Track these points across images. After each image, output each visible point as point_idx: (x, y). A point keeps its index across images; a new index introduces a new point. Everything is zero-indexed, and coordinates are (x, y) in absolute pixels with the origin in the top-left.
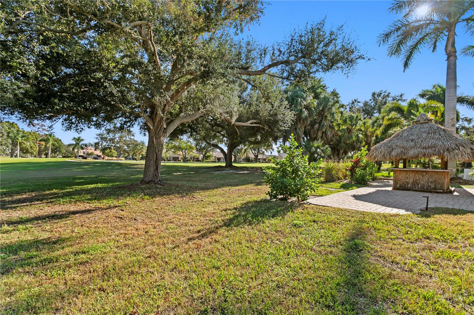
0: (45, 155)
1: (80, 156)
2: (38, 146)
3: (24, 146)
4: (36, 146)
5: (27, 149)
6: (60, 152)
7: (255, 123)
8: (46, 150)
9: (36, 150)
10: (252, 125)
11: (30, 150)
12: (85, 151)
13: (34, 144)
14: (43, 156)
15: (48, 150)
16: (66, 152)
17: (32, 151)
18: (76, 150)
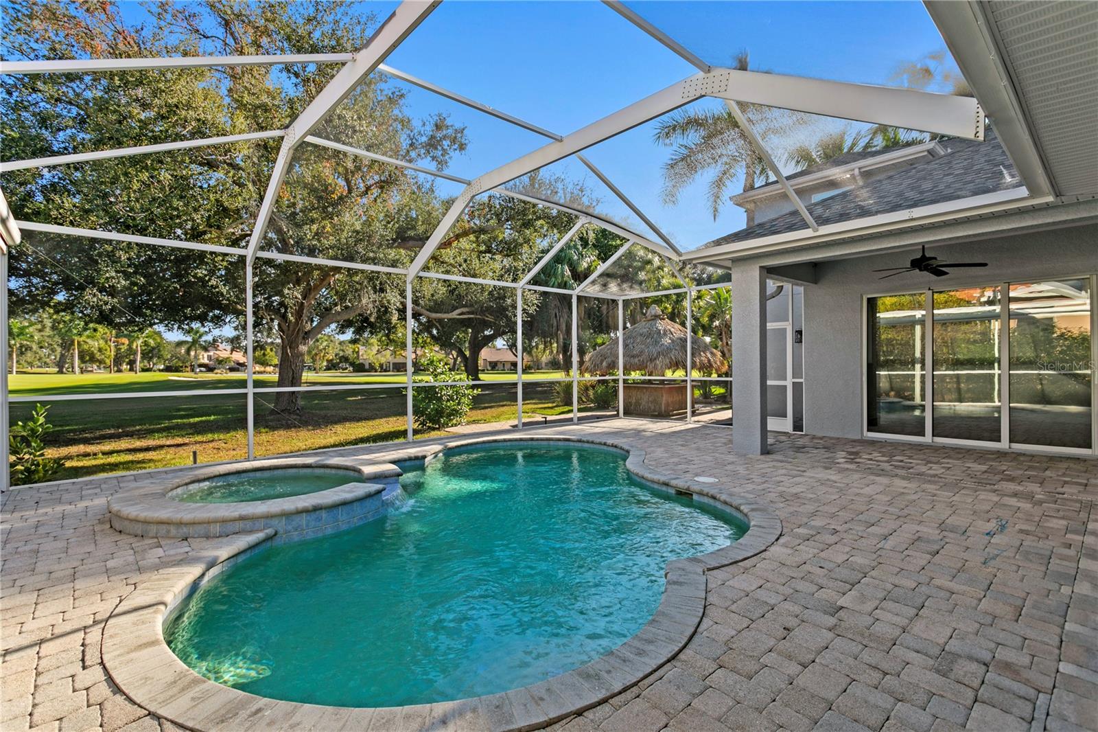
0: (127, 364)
1: (200, 366)
2: (116, 346)
3: (86, 347)
4: (110, 346)
5: (93, 353)
6: (159, 358)
7: (469, 313)
8: (130, 355)
9: (110, 356)
10: (461, 317)
11: (98, 356)
12: (211, 353)
13: (106, 342)
14: (125, 367)
15: (135, 353)
16: (172, 357)
17: (103, 357)
18: (192, 353)
